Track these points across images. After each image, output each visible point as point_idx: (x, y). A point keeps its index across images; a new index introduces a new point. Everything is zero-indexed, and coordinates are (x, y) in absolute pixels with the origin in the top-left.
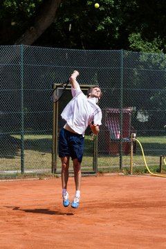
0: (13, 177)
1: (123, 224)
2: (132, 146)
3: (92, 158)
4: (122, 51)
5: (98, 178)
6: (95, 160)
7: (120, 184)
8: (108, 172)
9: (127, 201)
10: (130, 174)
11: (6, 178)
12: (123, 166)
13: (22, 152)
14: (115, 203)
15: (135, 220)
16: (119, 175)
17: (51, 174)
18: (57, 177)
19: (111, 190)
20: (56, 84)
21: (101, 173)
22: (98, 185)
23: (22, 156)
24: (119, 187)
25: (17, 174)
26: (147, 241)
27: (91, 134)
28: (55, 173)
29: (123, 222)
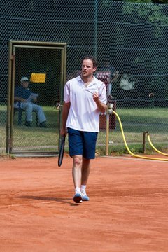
1: (89, 216)
2: (108, 120)
9: (98, 188)
10: (105, 154)
15: (104, 211)
17: (5, 154)
18: (13, 158)
20: (11, 41)
26: (117, 237)
27: (55, 103)
28: (10, 153)
29: (90, 214)
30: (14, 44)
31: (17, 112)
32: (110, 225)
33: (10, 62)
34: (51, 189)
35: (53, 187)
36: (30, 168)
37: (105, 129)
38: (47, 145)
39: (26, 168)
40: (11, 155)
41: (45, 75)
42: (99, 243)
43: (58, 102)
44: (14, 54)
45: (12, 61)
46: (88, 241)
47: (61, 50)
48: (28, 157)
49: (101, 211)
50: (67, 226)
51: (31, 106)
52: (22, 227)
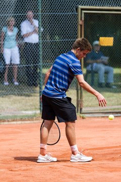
0: (31, 118)
11: (21, 120)
18: (83, 118)
25: (35, 115)
28: (80, 113)
30: (82, 9)
31: (90, 74)
33: (79, 27)
34: (116, 147)
35: (118, 145)
36: (98, 127)
38: (118, 105)
39: (95, 127)
40: (81, 115)
41: (112, 38)
44: (83, 19)
45: (81, 25)
48: (98, 117)
51: (103, 68)
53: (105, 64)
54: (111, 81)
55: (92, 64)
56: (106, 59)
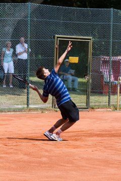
0: (20, 110)
1: (100, 150)
2: (119, 88)
3: (85, 96)
4: (112, 9)
5: (90, 112)
6: (88, 98)
7: (107, 118)
8: (99, 108)
9: (109, 131)
10: (116, 109)
11: (14, 111)
12: (111, 103)
13: (28, 90)
14: (98, 133)
15: (111, 147)
16: (107, 111)
17: (51, 108)
18: (56, 111)
19: (98, 122)
20: (56, 35)
21: (93, 108)
22: (88, 118)
23: (28, 93)
24: (106, 120)
25: (23, 108)
26: (116, 164)
27: (84, 76)
29: (101, 149)
30: (58, 37)
32: (113, 156)
33: (55, 49)
34: (79, 132)
37: (117, 93)
41: (78, 58)
42: (104, 167)
43: (86, 75)
44: (58, 44)
45: (57, 48)
46: (97, 167)
47: (89, 42)
49: (108, 147)
50: (85, 156)
52: (55, 156)
53: (72, 75)
54: (76, 86)
55: (63, 75)
56: (73, 71)
